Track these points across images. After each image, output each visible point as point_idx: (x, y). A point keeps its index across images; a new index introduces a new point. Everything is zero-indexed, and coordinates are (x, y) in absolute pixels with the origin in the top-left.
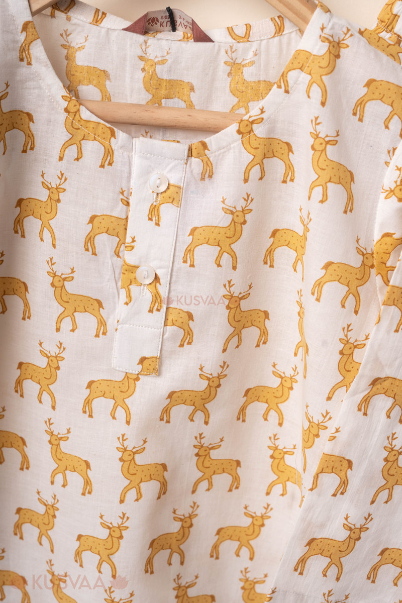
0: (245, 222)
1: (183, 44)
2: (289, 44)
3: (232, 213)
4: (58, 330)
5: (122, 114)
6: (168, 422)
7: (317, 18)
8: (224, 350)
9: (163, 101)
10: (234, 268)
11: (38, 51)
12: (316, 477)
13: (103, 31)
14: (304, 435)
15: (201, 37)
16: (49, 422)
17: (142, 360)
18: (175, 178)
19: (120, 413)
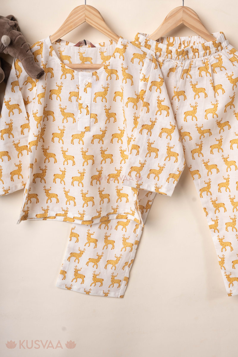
0: (108, 90)
1: (89, 48)
2: (114, 46)
3: (104, 88)
4: (63, 123)
5: (75, 67)
6: (93, 144)
7: (120, 40)
8: (106, 123)
9: (85, 62)
10: (106, 102)
11: (54, 53)
12: (131, 150)
13: (69, 46)
14: (127, 142)
15: (93, 46)
16: (62, 148)
17: (85, 128)
18: (90, 81)
19: (81, 142)
